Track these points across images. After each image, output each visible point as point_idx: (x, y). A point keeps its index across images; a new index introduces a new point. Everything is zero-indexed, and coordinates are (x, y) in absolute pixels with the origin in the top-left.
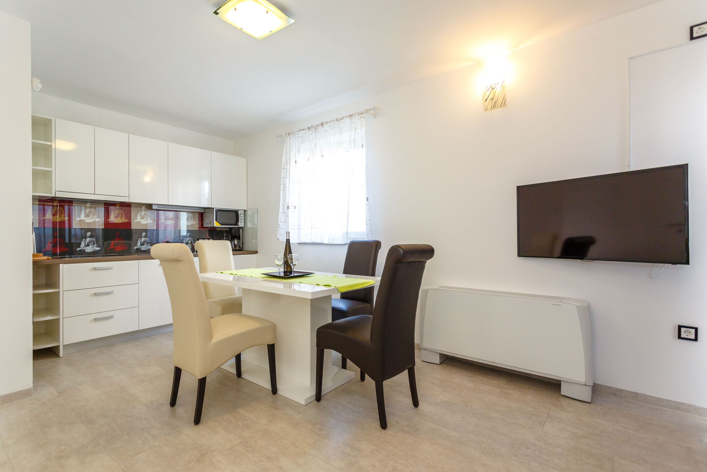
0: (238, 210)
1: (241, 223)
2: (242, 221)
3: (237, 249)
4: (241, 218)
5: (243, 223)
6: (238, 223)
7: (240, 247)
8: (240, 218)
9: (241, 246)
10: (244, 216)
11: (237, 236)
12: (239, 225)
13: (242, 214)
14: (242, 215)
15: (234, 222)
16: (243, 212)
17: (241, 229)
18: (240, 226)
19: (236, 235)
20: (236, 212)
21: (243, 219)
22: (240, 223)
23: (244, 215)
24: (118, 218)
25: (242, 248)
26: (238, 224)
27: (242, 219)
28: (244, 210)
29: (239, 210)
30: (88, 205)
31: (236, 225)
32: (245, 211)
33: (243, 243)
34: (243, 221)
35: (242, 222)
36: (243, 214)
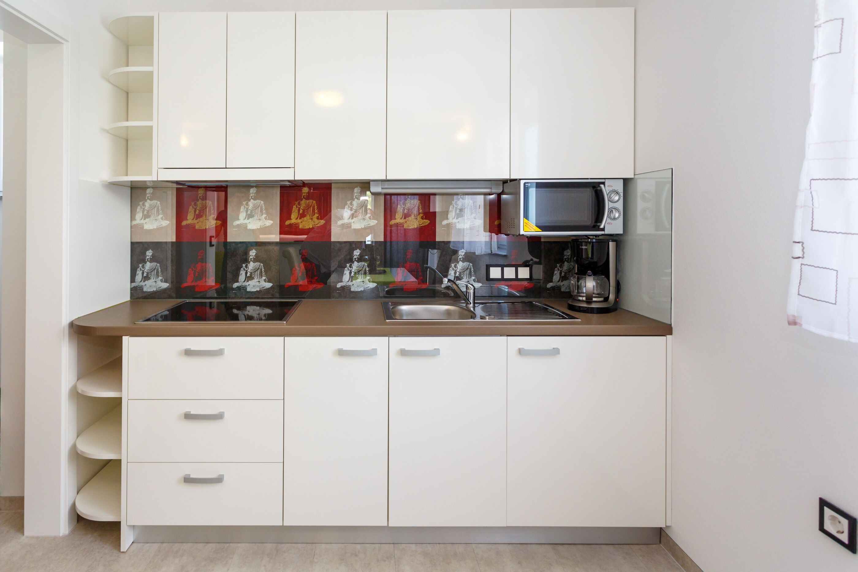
0: (603, 181)
1: (612, 222)
2: (617, 215)
3: (594, 306)
4: (611, 205)
5: (621, 219)
6: (601, 222)
7: (606, 299)
8: (608, 205)
9: (612, 297)
10: (622, 198)
11: (596, 263)
12: (603, 230)
13: (617, 193)
14: (617, 198)
15: (587, 218)
16: (619, 186)
17: (613, 241)
18: (607, 232)
19: (595, 259)
20: (594, 187)
21: (621, 208)
22: (609, 221)
23: (622, 194)
24: (305, 219)
25: (616, 301)
26: (602, 227)
27: (617, 209)
28: (622, 180)
29: (607, 181)
30: (253, 191)
31: (596, 227)
32: (626, 182)
33: (624, 287)
34: (618, 217)
35: (615, 219)
36: (621, 190)
